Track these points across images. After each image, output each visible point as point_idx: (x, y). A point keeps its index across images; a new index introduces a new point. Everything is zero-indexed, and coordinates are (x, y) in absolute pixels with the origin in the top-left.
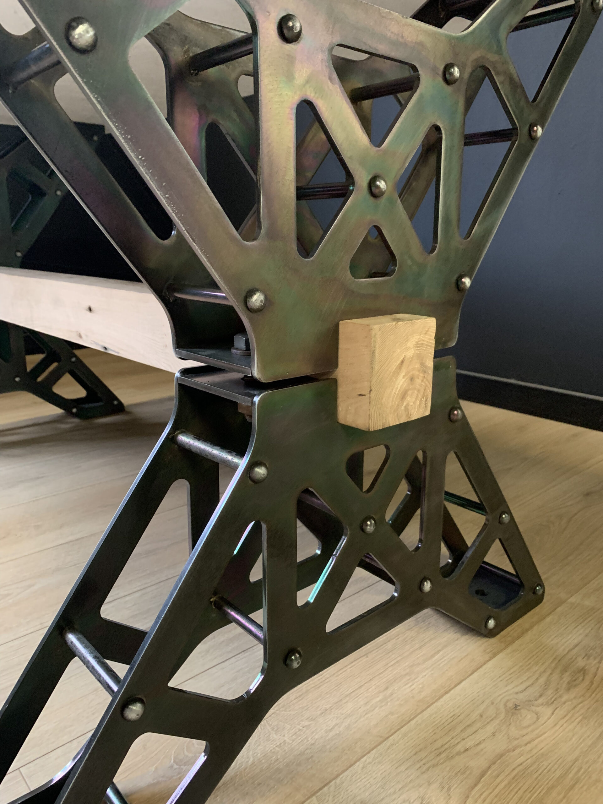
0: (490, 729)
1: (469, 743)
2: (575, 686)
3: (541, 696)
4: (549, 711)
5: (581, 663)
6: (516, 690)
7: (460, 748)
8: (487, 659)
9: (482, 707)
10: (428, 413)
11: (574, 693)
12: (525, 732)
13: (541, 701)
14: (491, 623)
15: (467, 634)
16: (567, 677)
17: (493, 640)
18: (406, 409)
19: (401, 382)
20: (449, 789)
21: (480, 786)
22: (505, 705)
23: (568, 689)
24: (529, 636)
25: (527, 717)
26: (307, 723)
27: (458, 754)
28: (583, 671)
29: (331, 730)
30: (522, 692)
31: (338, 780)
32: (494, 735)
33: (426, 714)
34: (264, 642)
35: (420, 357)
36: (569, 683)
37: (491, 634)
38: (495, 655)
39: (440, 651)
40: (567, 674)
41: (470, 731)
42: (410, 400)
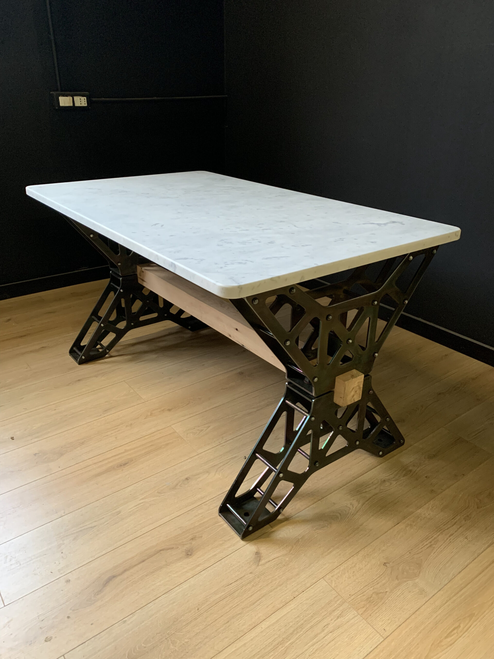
0: (375, 486)
1: (367, 490)
2: (406, 476)
3: (394, 478)
4: (394, 483)
5: (411, 468)
6: (386, 475)
7: (364, 491)
8: (378, 464)
9: (373, 480)
10: (360, 399)
11: (404, 478)
12: (386, 488)
13: (393, 479)
14: (381, 453)
15: (372, 455)
16: (404, 472)
17: (381, 458)
18: (354, 399)
19: (353, 393)
20: (359, 501)
21: (368, 501)
22: (381, 480)
23: (404, 476)
24: (395, 457)
25: (387, 484)
26: (316, 481)
27: (364, 492)
28: (411, 471)
29: (324, 484)
30: (387, 476)
31: (327, 497)
32: (375, 488)
33: (354, 481)
34: (309, 460)
35: (359, 386)
36: (404, 475)
37: (381, 456)
38: (381, 464)
39: (362, 461)
40: (405, 471)
41: (368, 487)
42: (355, 397)
